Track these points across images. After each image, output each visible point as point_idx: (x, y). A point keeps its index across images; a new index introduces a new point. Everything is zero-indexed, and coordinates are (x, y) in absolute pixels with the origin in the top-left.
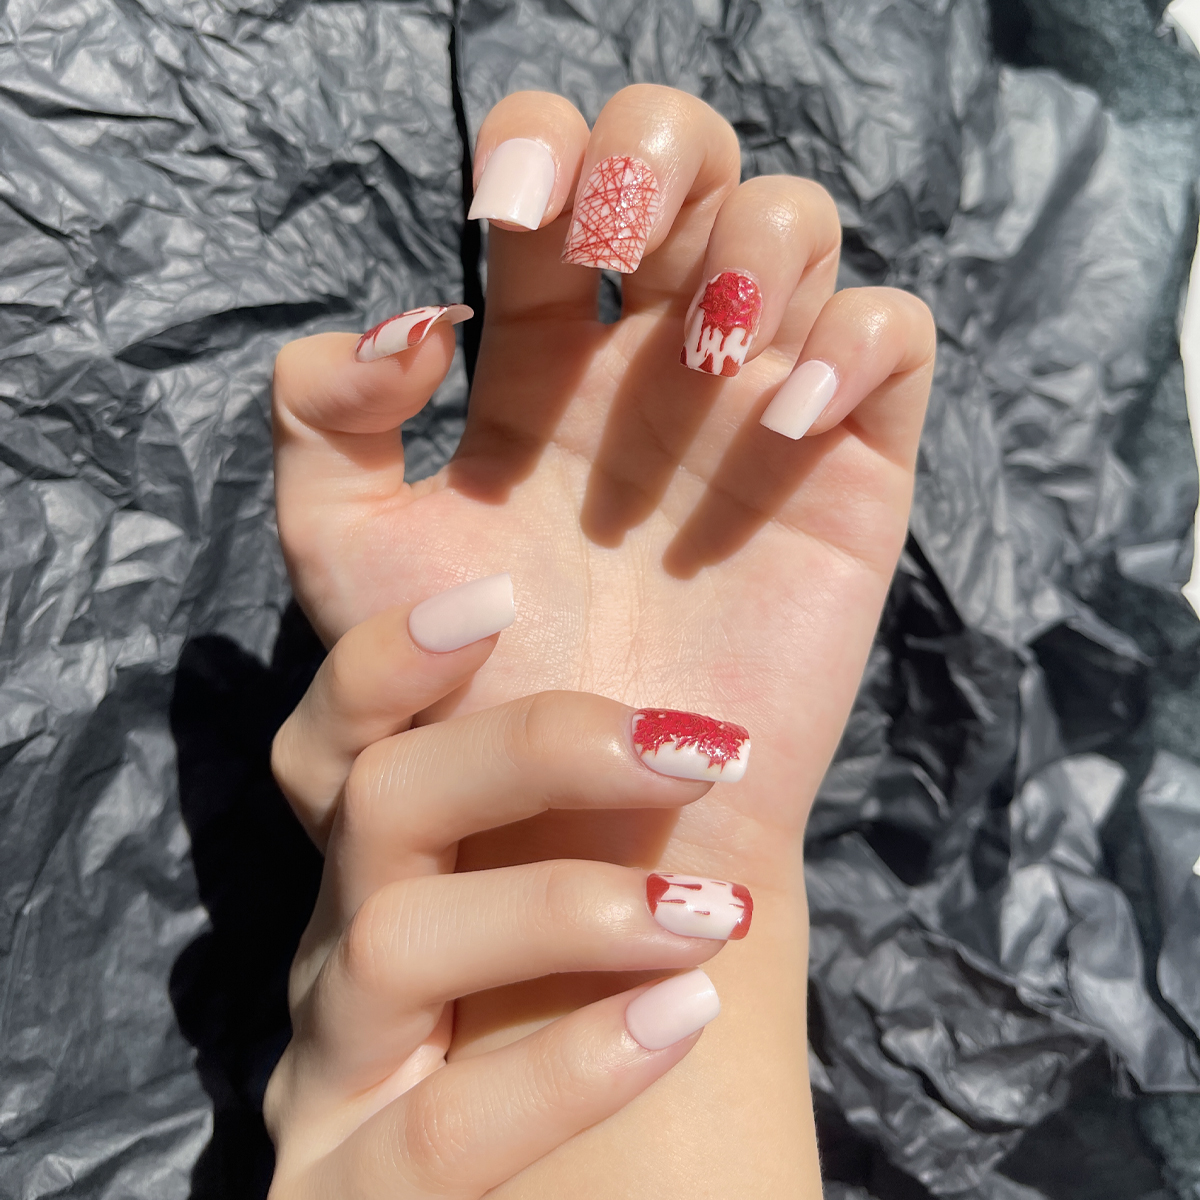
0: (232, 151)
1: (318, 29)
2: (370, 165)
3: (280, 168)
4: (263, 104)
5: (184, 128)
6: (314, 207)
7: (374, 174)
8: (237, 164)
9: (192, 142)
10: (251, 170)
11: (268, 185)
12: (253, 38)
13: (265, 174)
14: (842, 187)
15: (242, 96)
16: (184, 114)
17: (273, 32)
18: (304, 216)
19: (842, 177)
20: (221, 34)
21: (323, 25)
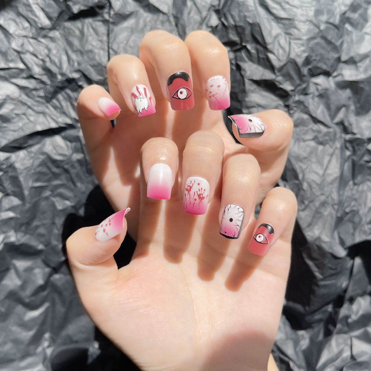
0: (36, 76)
1: (66, 30)
2: (79, 78)
3: (52, 81)
4: (47, 60)
5: (22, 70)
6: (63, 93)
7: (81, 81)
8: (39, 81)
9: (24, 75)
10: (43, 82)
11: (48, 87)
12: (45, 37)
13: (47, 83)
14: (268, 64)
15: (40, 57)
16: (22, 66)
17: (51, 34)
18: (60, 97)
19: (268, 60)
20: (35, 37)
21: (68, 29)
